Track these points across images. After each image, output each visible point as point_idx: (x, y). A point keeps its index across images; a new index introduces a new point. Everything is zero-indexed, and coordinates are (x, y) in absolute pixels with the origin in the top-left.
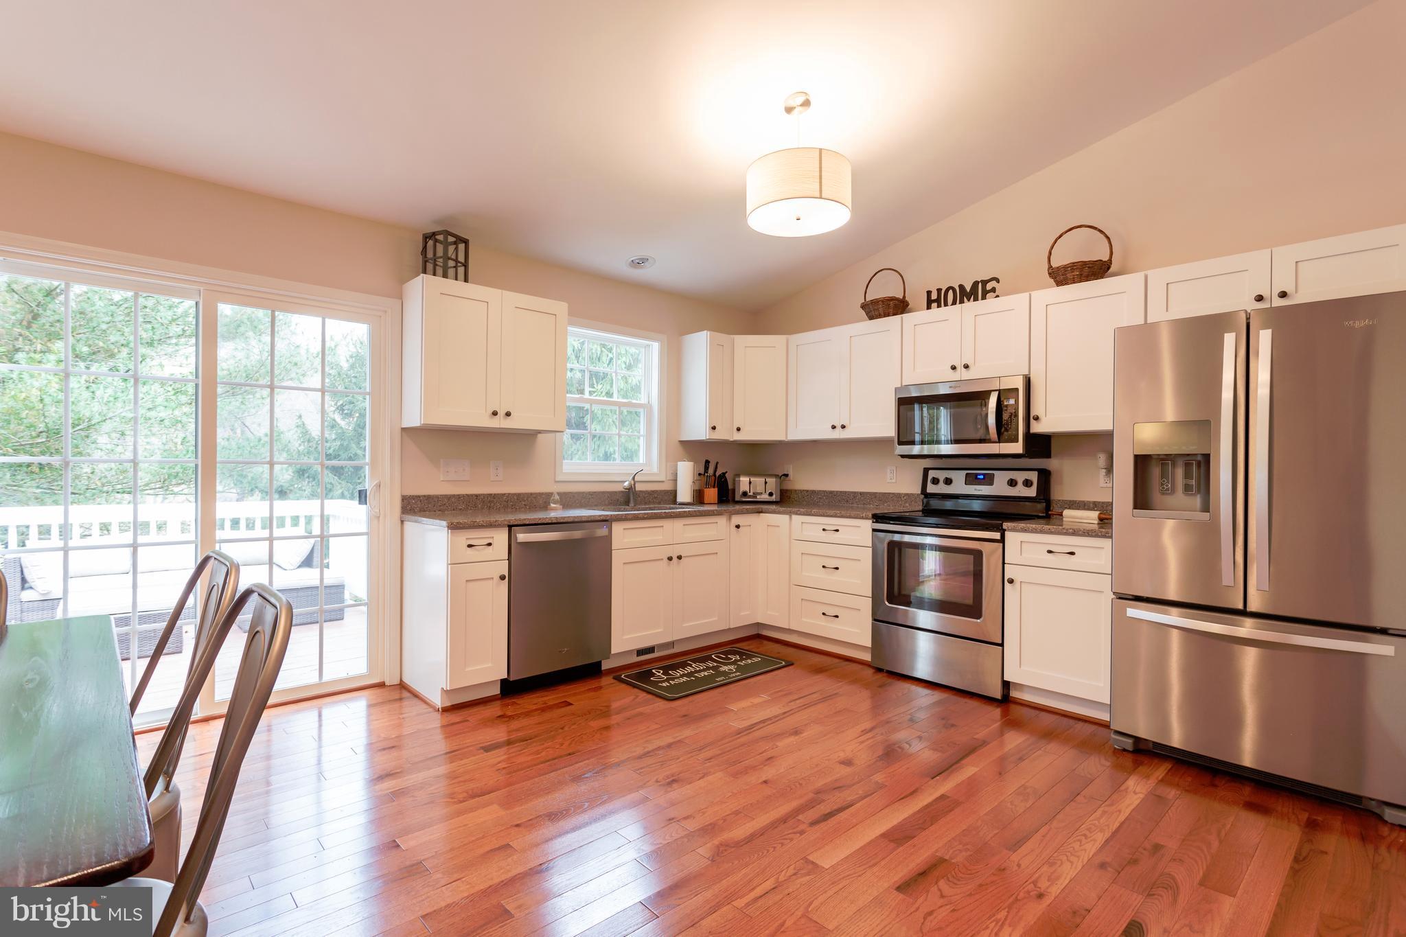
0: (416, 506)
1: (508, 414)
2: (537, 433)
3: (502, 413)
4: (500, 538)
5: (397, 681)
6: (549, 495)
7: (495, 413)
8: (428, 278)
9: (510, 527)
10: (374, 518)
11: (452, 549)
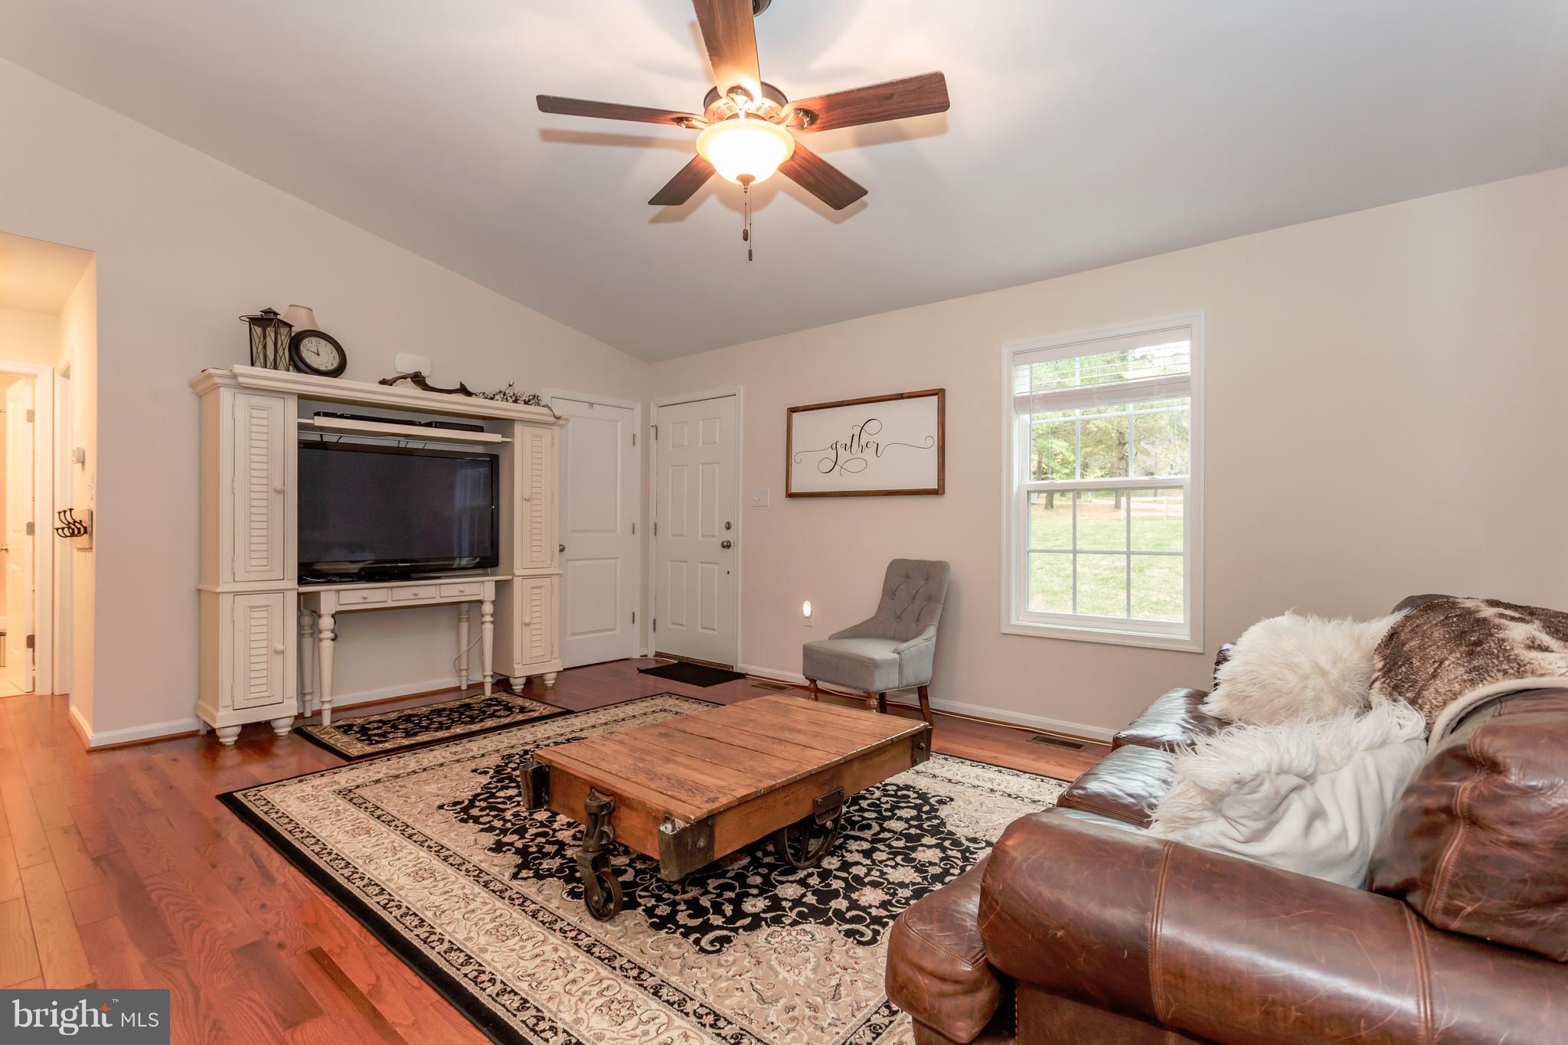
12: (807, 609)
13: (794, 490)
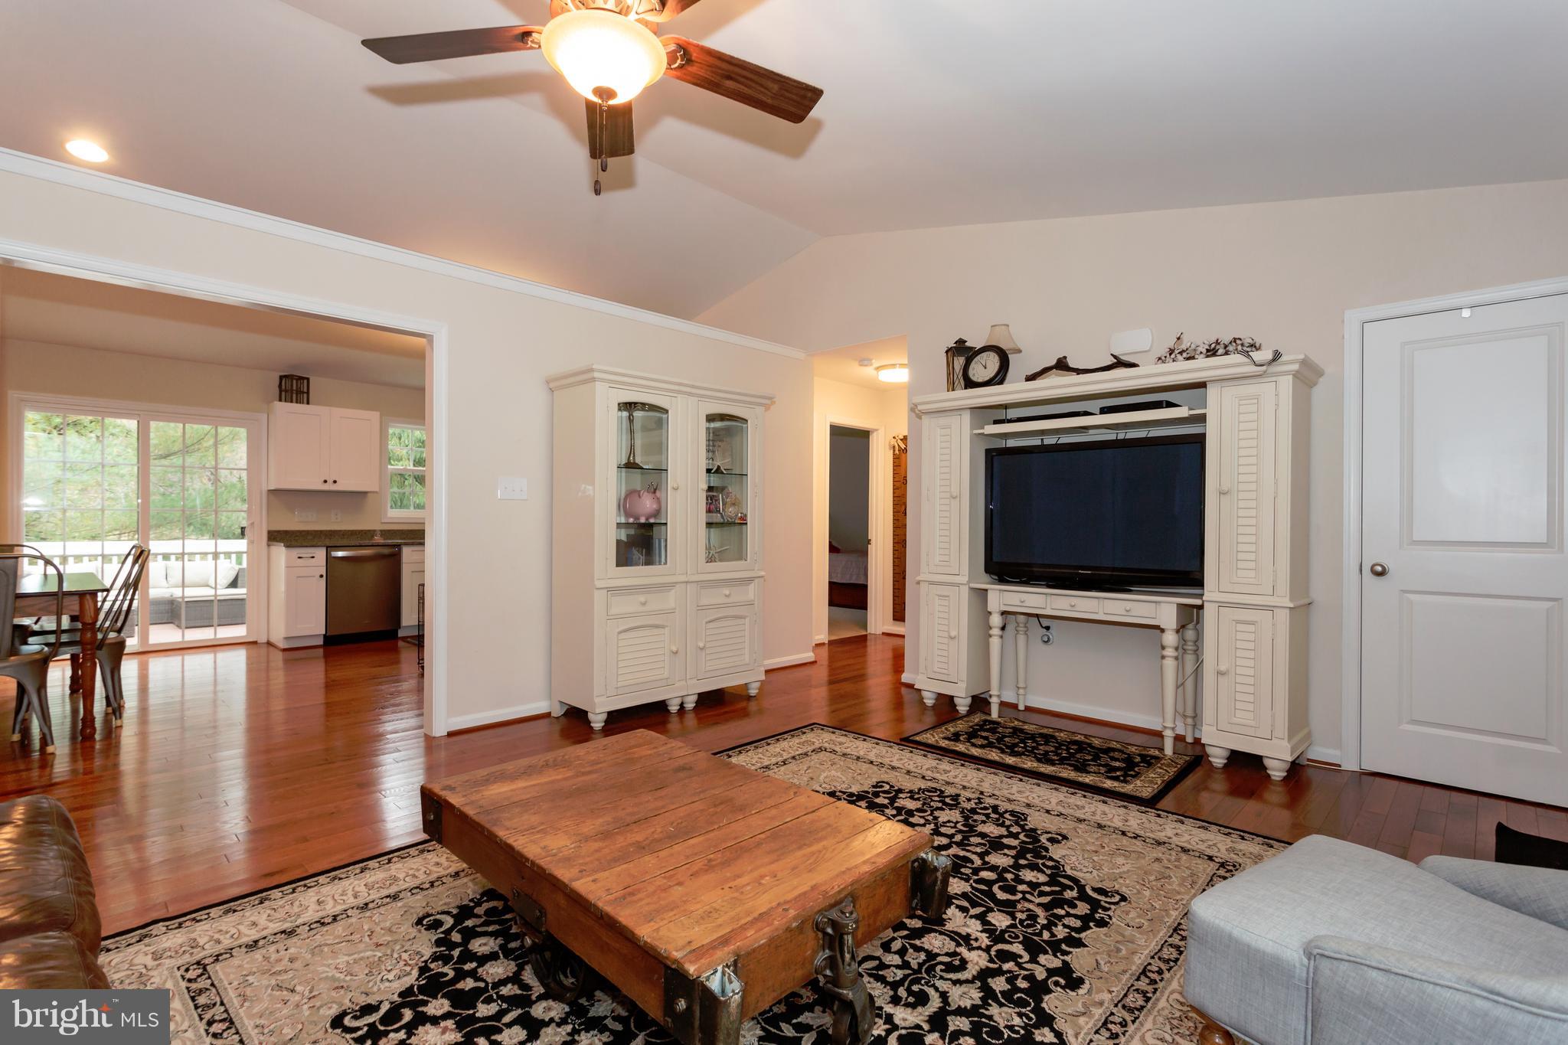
0: (274, 537)
1: (335, 482)
2: (365, 493)
3: (330, 481)
4: (320, 554)
5: (265, 641)
6: (375, 531)
7: (325, 481)
8: (283, 404)
9: (327, 547)
10: (251, 543)
11: (288, 560)
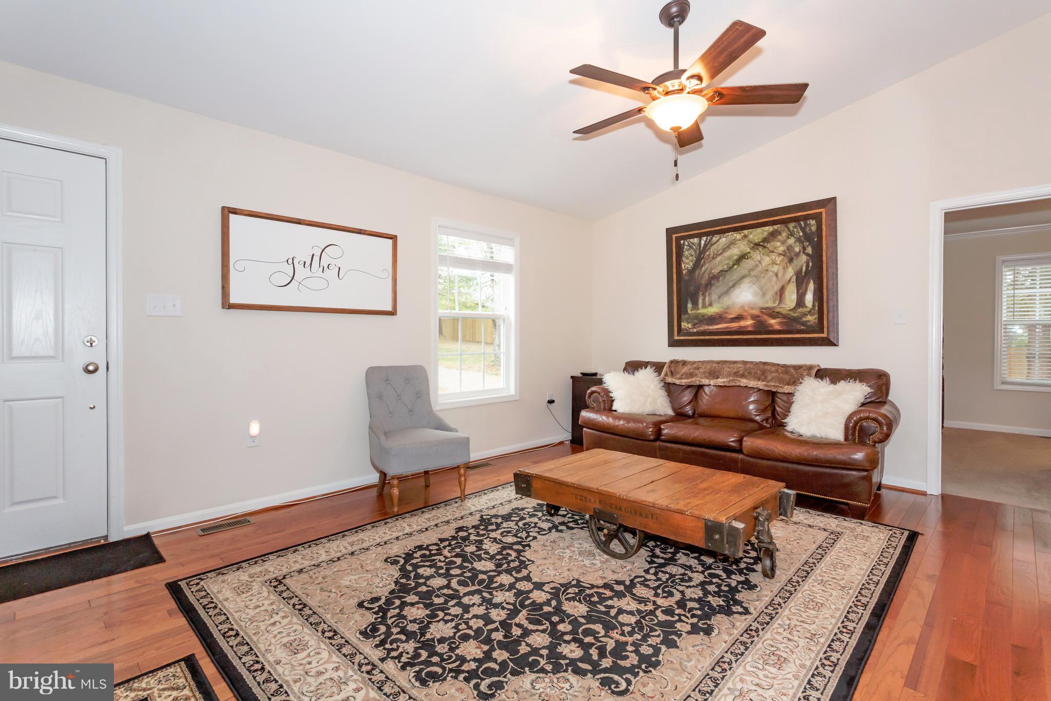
12: (255, 429)
13: (233, 300)
